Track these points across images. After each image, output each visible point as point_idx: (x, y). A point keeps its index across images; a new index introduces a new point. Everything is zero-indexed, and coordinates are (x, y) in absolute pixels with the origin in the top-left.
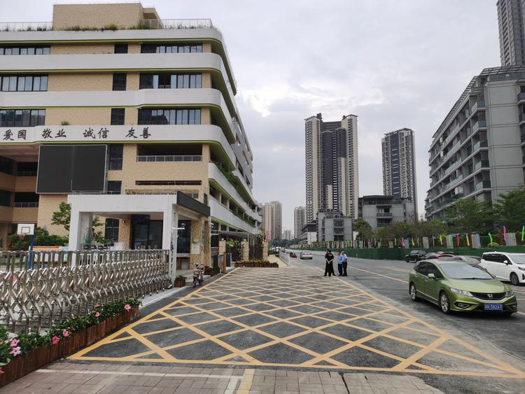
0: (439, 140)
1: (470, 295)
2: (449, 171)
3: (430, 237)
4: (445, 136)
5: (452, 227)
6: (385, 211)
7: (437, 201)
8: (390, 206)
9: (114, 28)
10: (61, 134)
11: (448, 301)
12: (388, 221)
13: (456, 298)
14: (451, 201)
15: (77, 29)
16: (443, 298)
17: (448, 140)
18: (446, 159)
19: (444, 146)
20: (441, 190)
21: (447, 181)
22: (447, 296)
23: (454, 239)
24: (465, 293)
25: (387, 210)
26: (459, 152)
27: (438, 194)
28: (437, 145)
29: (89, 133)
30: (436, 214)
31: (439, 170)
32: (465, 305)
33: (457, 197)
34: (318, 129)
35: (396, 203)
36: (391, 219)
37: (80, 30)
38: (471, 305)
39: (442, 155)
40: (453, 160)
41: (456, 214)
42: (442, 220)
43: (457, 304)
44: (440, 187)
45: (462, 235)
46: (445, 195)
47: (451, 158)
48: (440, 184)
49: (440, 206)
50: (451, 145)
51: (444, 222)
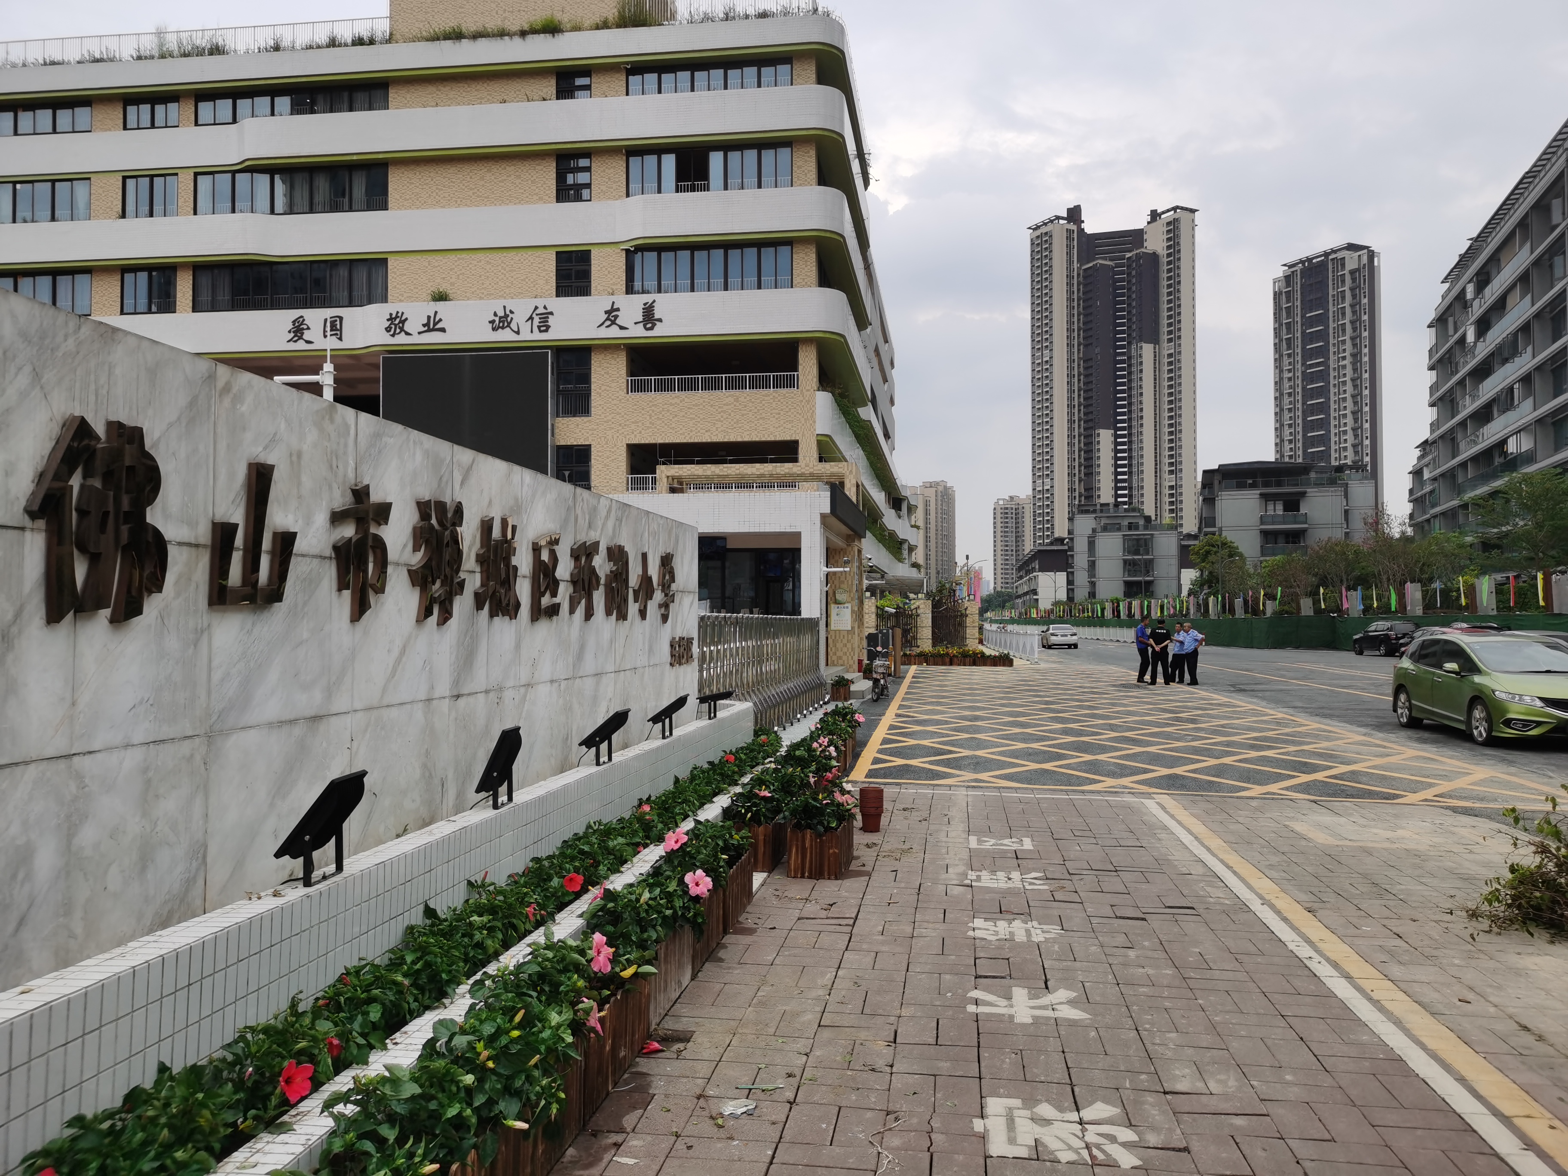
0: (1463, 291)
1: (1539, 703)
2: (1490, 387)
3: (1425, 582)
4: (1483, 280)
5: (1495, 552)
6: (1286, 509)
7: (1449, 476)
8: (1303, 494)
9: (552, 29)
10: (432, 325)
11: (1489, 720)
12: (1295, 537)
13: (1506, 711)
14: (1494, 476)
15: (456, 35)
16: (1478, 714)
17: (1493, 291)
18: (1483, 350)
19: (1477, 310)
20: (1462, 445)
21: (1484, 415)
22: (1486, 708)
23: (1500, 590)
24: (1527, 699)
25: (1292, 504)
26: (1526, 328)
27: (1454, 454)
28: (1458, 307)
29: (503, 322)
30: (1443, 514)
31: (1461, 383)
32: (1526, 724)
33: (1513, 463)
34: (1069, 254)
35: (1318, 484)
36: (1303, 532)
37: (465, 37)
38: (1539, 724)
39: (1470, 337)
40: (1506, 355)
41: (1507, 516)
42: (1463, 533)
43: (1508, 723)
44: (1460, 436)
45: (1524, 578)
46: (1475, 459)
47: (1499, 349)
48: (1463, 424)
49: (1458, 490)
50: (1500, 306)
51: (1469, 539)
